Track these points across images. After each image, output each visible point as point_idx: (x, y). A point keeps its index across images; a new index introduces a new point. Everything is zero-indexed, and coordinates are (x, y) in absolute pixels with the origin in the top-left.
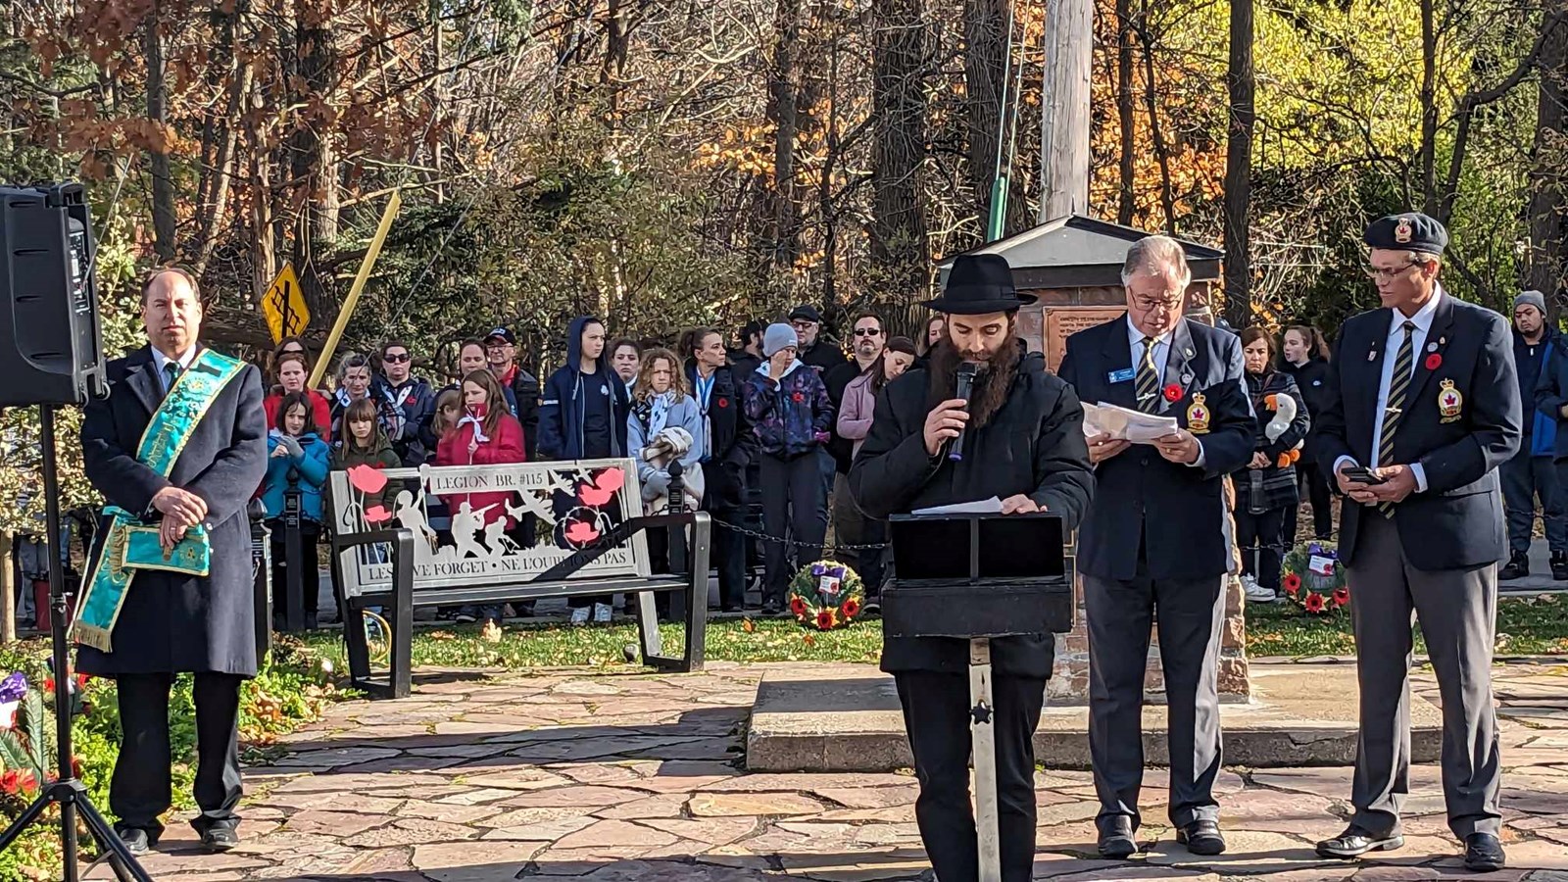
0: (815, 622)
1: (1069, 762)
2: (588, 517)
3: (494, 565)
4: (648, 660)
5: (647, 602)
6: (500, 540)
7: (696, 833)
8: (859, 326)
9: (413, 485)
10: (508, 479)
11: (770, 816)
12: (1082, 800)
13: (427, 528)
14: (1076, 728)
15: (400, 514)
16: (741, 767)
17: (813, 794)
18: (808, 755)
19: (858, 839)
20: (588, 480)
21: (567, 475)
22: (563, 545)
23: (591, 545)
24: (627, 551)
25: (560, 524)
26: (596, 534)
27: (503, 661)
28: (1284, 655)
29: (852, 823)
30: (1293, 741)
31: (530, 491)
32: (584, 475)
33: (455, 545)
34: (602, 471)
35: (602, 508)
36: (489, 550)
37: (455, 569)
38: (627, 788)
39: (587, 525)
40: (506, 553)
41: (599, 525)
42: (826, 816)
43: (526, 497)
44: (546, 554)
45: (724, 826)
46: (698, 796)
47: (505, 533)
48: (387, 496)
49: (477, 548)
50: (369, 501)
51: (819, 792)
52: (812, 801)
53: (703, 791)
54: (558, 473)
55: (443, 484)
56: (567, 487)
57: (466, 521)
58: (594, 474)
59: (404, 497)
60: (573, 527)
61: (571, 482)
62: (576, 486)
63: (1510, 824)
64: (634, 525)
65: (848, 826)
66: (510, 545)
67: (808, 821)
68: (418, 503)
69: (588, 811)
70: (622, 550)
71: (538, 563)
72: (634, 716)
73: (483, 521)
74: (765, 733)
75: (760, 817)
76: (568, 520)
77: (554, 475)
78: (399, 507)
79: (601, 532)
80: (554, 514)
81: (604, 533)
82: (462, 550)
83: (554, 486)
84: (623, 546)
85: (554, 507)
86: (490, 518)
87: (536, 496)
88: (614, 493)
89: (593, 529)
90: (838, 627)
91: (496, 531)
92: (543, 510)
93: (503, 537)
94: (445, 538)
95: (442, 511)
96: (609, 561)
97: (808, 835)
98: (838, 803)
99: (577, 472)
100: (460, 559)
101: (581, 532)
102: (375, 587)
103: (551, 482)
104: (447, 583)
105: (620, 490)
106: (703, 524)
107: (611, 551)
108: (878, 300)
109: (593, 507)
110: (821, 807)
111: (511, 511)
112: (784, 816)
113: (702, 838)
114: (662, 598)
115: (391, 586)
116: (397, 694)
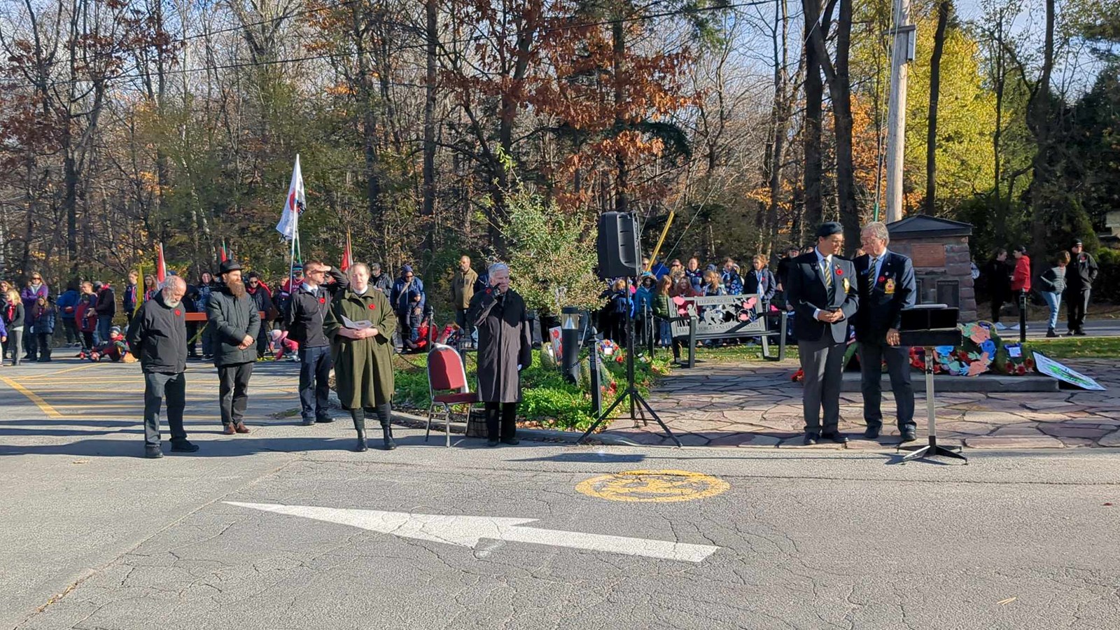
2: (745, 312)
3: (718, 327)
4: (765, 358)
5: (764, 339)
6: (719, 320)
9: (692, 302)
15: (689, 311)
21: (739, 299)
22: (738, 321)
23: (747, 321)
24: (758, 323)
25: (737, 314)
26: (748, 318)
31: (728, 304)
33: (705, 321)
35: (750, 309)
37: (705, 328)
39: (745, 315)
40: (721, 324)
41: (749, 315)
43: (727, 306)
44: (733, 324)
48: (684, 306)
49: (712, 322)
50: (680, 307)
56: (739, 303)
57: (708, 314)
58: (748, 299)
59: (690, 306)
60: (741, 315)
62: (742, 303)
64: (759, 315)
66: (722, 321)
68: (694, 307)
70: (756, 323)
71: (730, 327)
73: (714, 314)
76: (739, 313)
78: (688, 309)
80: (735, 312)
81: (751, 317)
82: (708, 323)
83: (735, 303)
84: (757, 321)
85: (735, 309)
87: (730, 306)
88: (754, 305)
89: (747, 316)
91: (718, 317)
92: (732, 310)
93: (720, 318)
94: (701, 319)
95: (701, 310)
96: (752, 326)
101: (743, 317)
104: (703, 333)
107: (753, 323)
109: (747, 309)
111: (722, 310)
114: (769, 338)
115: (688, 333)
116: (691, 367)
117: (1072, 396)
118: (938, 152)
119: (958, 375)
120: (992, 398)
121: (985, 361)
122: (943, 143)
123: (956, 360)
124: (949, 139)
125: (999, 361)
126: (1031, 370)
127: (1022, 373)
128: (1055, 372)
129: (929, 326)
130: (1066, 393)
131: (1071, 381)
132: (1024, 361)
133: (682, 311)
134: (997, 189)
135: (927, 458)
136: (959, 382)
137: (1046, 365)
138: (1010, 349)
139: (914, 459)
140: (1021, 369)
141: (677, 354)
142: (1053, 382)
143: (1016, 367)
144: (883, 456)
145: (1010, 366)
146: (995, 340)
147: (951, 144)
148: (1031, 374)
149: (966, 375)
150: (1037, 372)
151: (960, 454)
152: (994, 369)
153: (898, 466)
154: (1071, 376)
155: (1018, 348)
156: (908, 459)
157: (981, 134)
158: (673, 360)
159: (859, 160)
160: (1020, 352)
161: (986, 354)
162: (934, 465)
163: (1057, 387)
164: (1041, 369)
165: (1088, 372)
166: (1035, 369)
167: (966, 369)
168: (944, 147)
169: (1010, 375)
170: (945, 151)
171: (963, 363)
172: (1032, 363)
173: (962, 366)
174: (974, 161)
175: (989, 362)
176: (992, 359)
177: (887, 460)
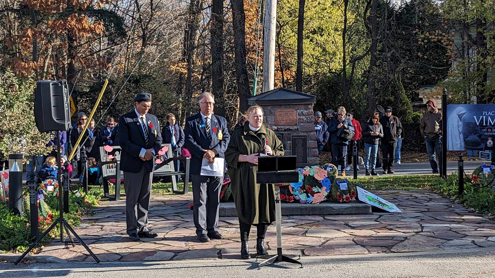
2: (160, 158)
5: (174, 178)
15: (116, 157)
17: (225, 222)
18: (222, 213)
23: (161, 164)
24: (169, 166)
26: (162, 162)
35: (163, 156)
48: (112, 153)
50: (109, 154)
59: (117, 153)
63: (386, 227)
64: (170, 160)
65: (235, 229)
68: (120, 154)
81: (164, 161)
84: (168, 165)
88: (166, 152)
89: (161, 161)
96: (165, 168)
98: (231, 224)
101: (158, 161)
102: (111, 174)
107: (165, 166)
109: (161, 156)
110: (227, 224)
115: (115, 174)
116: (117, 199)
117: (380, 217)
118: (306, 42)
119: (306, 203)
120: (327, 219)
121: (324, 193)
122: (311, 35)
123: (304, 192)
124: (314, 32)
125: (333, 193)
126: (354, 199)
127: (348, 201)
128: (370, 200)
129: (277, 168)
130: (376, 215)
131: (380, 207)
132: (350, 192)
133: (111, 157)
134: (344, 69)
135: (276, 264)
136: (306, 208)
137: (365, 196)
138: (340, 184)
139: (266, 265)
140: (347, 198)
141: (106, 190)
142: (367, 207)
143: (344, 197)
144: (246, 263)
145: (341, 196)
146: (331, 178)
147: (315, 36)
148: (354, 202)
149: (311, 203)
150: (357, 200)
151: (299, 261)
152: (330, 198)
153: (255, 271)
154: (380, 203)
155: (346, 184)
156: (262, 266)
157: (336, 30)
158: (103, 194)
159: (251, 45)
160: (347, 186)
161: (324, 188)
162: (280, 269)
163: (371, 211)
164: (361, 198)
165: (393, 200)
166: (357, 198)
167: (311, 199)
168: (310, 38)
169: (340, 203)
170: (311, 40)
171: (309, 194)
172: (355, 194)
173: (308, 197)
174: (330, 48)
175: (326, 194)
176: (329, 191)
177: (248, 267)
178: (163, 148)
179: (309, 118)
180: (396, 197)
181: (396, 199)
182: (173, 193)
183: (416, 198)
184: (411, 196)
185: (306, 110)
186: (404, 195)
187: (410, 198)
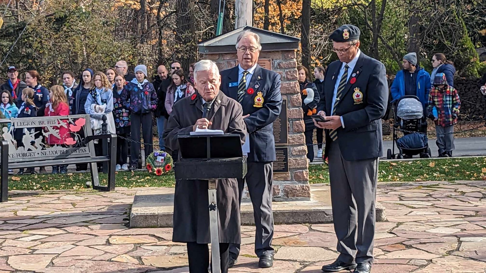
0: (155, 173)
1: (246, 223)
2: (72, 135)
3: (38, 154)
4: (95, 187)
5: (94, 166)
6: (40, 145)
7: (112, 250)
8: (173, 66)
10: (42, 123)
11: (138, 244)
12: (251, 236)
13: (13, 140)
14: (249, 210)
15: (4, 135)
16: (128, 226)
17: (154, 236)
18: (152, 221)
19: (170, 252)
20: (72, 122)
23: (74, 146)
24: (87, 148)
25: (62, 138)
26: (75, 142)
27: (42, 188)
28: (323, 182)
29: (168, 246)
30: (326, 214)
31: (51, 127)
32: (71, 121)
33: (24, 147)
34: (78, 119)
35: (77, 133)
36: (37, 148)
37: (24, 155)
38: (87, 234)
39: (72, 139)
40: (43, 149)
41: (76, 139)
42: (159, 243)
43: (50, 129)
44: (57, 150)
45: (122, 248)
46: (112, 237)
47: (42, 142)
49: (32, 147)
51: (156, 235)
52: (154, 238)
53: (114, 235)
54: (61, 120)
55: (19, 124)
56: (64, 125)
58: (75, 120)
60: (67, 139)
61: (66, 123)
63: (403, 243)
64: (89, 139)
65: (166, 247)
66: (44, 146)
67: (152, 245)
68: (10, 132)
69: (72, 243)
70: (85, 148)
71: (54, 153)
72: (90, 208)
73: (34, 137)
74: (137, 214)
75: (135, 244)
76: (65, 137)
77: (60, 121)
78: (3, 133)
79: (77, 141)
80: (60, 135)
81: (78, 142)
82: (26, 148)
83: (60, 125)
84: (85, 146)
85: (60, 133)
86: (37, 136)
87: (53, 128)
88: (82, 127)
89: (74, 140)
90: (164, 174)
91: (39, 141)
93: (41, 143)
94: (20, 144)
96: (80, 151)
97: (152, 251)
98: (163, 239)
99: (68, 119)
100: (26, 151)
101: (70, 141)
103: (59, 124)
104: (21, 160)
105: (84, 126)
106: (114, 138)
107: (81, 148)
108: (178, 57)
109: (74, 132)
110: (157, 240)
111: (44, 134)
112: (144, 243)
113: (113, 252)
116: (3, 200)
130: (392, 223)
163: (384, 216)
178: (77, 121)
179: (289, 73)
180: (431, 193)
181: (430, 195)
182: (94, 189)
183: (463, 193)
184: (455, 191)
185: (285, 59)
186: (445, 190)
187: (454, 194)
